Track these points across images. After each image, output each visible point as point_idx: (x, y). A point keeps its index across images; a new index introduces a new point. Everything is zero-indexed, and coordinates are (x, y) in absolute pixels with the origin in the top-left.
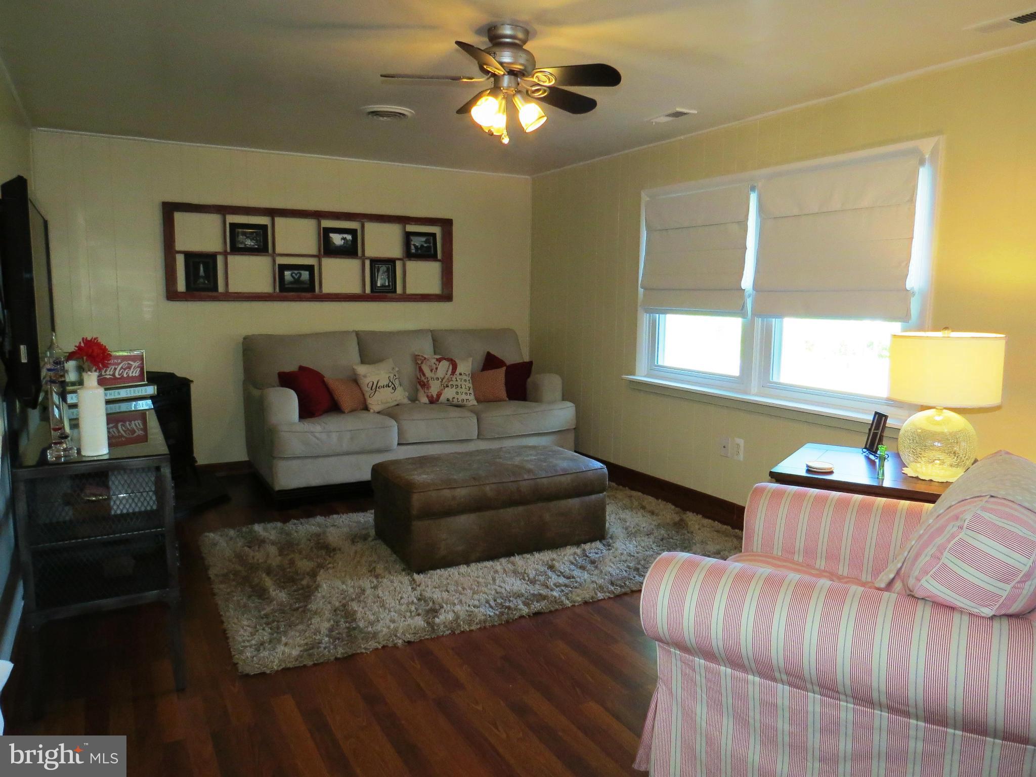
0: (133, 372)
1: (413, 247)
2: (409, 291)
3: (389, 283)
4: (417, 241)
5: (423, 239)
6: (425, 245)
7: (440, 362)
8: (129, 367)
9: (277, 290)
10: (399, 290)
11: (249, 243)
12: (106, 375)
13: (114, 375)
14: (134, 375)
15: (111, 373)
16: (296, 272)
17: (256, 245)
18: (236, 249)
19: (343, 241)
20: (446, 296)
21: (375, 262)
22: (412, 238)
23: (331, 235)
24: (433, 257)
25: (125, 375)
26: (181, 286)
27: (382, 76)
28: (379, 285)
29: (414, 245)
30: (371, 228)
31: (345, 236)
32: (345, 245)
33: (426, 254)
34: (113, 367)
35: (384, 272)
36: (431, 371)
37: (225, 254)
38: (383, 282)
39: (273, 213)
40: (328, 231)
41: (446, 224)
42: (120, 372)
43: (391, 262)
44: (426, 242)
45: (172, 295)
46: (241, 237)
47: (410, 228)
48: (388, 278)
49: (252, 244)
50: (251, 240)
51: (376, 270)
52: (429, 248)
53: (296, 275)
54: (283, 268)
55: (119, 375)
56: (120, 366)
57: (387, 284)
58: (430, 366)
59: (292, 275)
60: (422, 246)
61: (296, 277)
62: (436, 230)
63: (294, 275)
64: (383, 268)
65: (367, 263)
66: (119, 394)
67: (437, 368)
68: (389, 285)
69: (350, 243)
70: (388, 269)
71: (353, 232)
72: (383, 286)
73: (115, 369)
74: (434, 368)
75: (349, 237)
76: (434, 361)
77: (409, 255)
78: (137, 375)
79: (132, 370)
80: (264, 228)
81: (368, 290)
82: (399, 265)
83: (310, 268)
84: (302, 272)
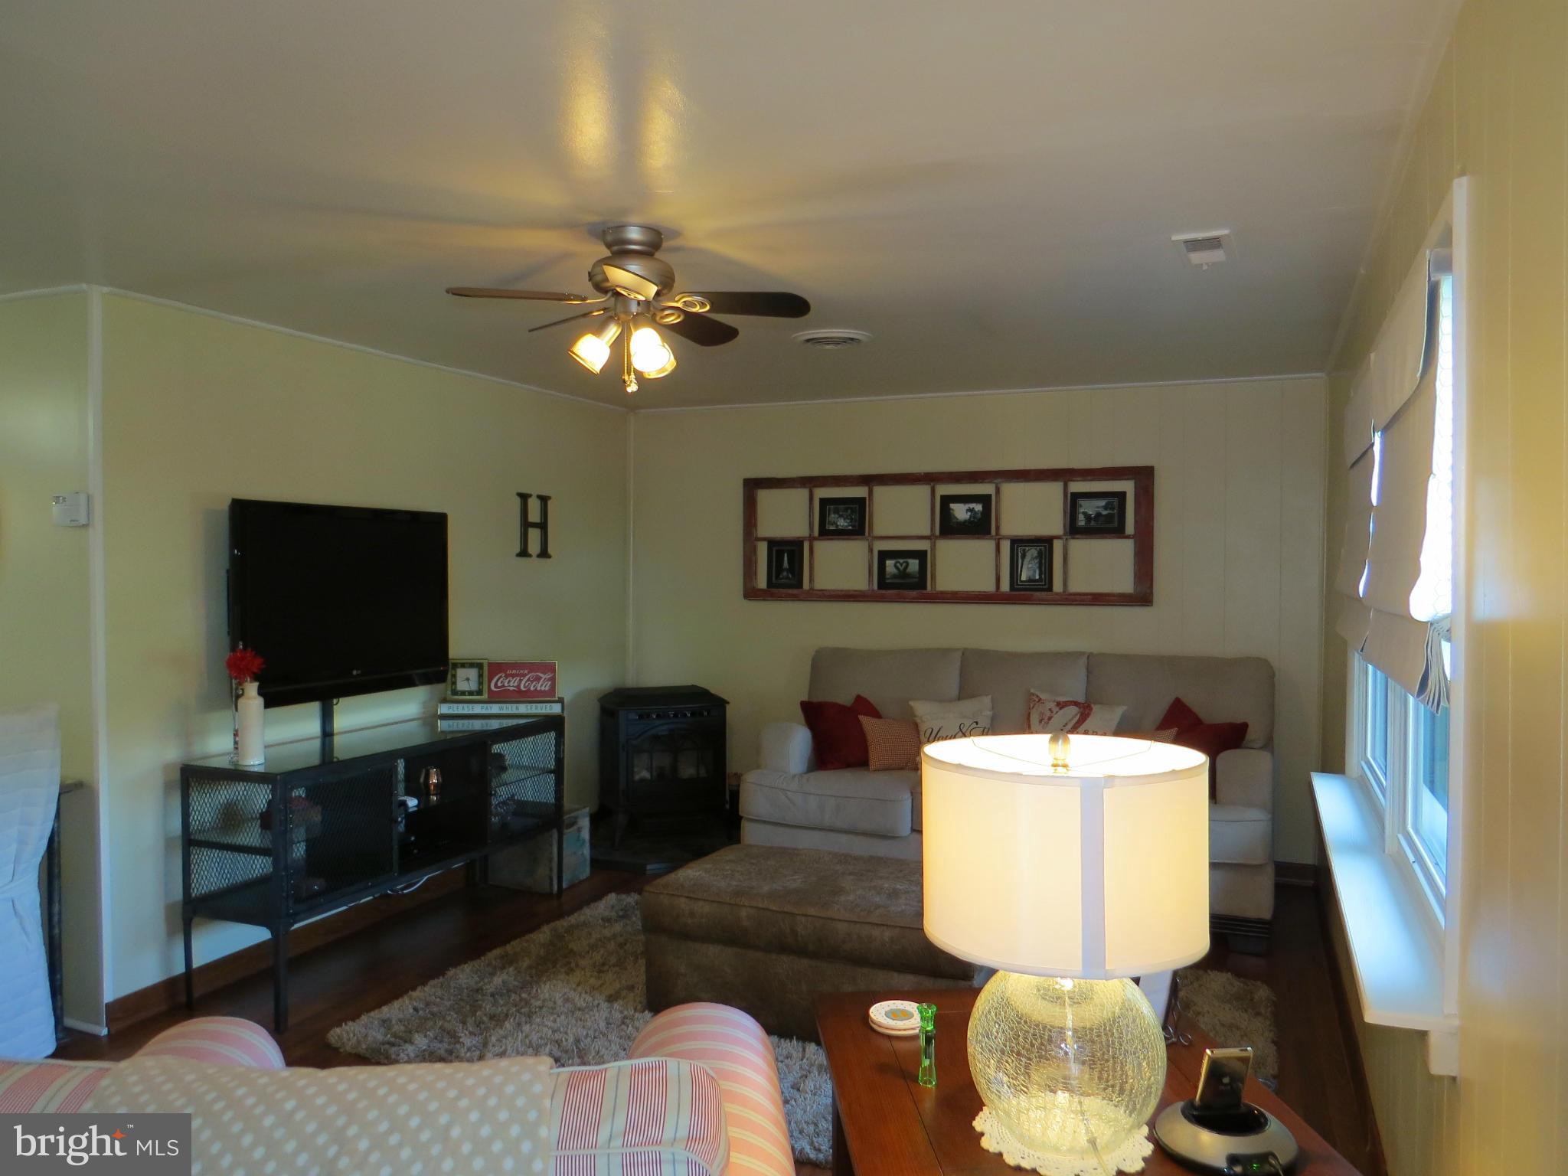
0: (542, 685)
1: (1081, 517)
2: (1075, 587)
3: (1040, 575)
4: (1089, 507)
5: (1102, 503)
6: (1105, 513)
7: (1060, 709)
8: (538, 679)
9: (875, 586)
10: (1058, 586)
11: (842, 523)
12: (509, 686)
13: (518, 686)
14: (543, 688)
15: (516, 684)
16: (901, 561)
17: (849, 526)
18: (826, 533)
19: (969, 514)
20: (1142, 597)
21: (1017, 543)
22: (1081, 502)
23: (952, 506)
24: (1118, 532)
25: (532, 688)
26: (762, 582)
27: (530, 331)
28: (1024, 578)
29: (1085, 513)
30: (1012, 491)
31: (972, 505)
32: (972, 519)
33: (1108, 526)
34: (518, 678)
35: (1033, 559)
36: (1041, 721)
37: (812, 539)
38: (1031, 573)
39: (869, 480)
40: (947, 500)
41: (1144, 476)
42: (527, 684)
43: (1044, 543)
44: (1106, 508)
45: (751, 593)
46: (833, 516)
47: (1078, 487)
48: (1040, 568)
49: (846, 524)
50: (844, 519)
51: (1020, 554)
52: (1110, 517)
53: (901, 565)
54: (884, 555)
55: (525, 687)
56: (527, 677)
57: (1037, 577)
58: (1042, 714)
59: (895, 566)
60: (1098, 515)
61: (901, 568)
62: (1127, 486)
63: (898, 564)
64: (1032, 552)
65: (1006, 546)
66: (517, 708)
67: (1050, 718)
68: (1040, 580)
69: (979, 516)
70: (1040, 554)
71: (985, 500)
72: (1030, 580)
73: (521, 681)
74: (1046, 718)
75: (978, 507)
76: (1052, 705)
77: (1074, 530)
78: (547, 689)
79: (540, 683)
80: (861, 502)
81: (1005, 586)
82: (1058, 546)
83: (921, 555)
84: (911, 561)
